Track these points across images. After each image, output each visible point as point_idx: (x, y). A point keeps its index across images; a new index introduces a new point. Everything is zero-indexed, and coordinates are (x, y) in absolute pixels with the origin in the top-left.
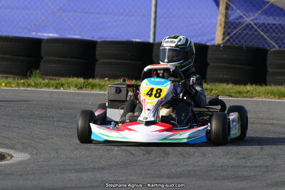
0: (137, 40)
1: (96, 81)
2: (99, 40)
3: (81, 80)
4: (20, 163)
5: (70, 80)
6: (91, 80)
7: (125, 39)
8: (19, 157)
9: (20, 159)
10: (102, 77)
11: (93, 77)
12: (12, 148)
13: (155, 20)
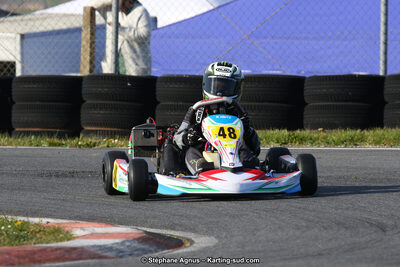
0: (361, 73)
1: (306, 133)
2: (307, 76)
3: (285, 132)
4: (204, 250)
5: (270, 132)
6: (298, 131)
7: (344, 72)
8: (202, 242)
9: (204, 245)
10: (314, 127)
11: (302, 127)
12: (193, 230)
13: (386, 44)
